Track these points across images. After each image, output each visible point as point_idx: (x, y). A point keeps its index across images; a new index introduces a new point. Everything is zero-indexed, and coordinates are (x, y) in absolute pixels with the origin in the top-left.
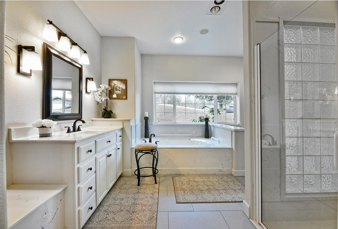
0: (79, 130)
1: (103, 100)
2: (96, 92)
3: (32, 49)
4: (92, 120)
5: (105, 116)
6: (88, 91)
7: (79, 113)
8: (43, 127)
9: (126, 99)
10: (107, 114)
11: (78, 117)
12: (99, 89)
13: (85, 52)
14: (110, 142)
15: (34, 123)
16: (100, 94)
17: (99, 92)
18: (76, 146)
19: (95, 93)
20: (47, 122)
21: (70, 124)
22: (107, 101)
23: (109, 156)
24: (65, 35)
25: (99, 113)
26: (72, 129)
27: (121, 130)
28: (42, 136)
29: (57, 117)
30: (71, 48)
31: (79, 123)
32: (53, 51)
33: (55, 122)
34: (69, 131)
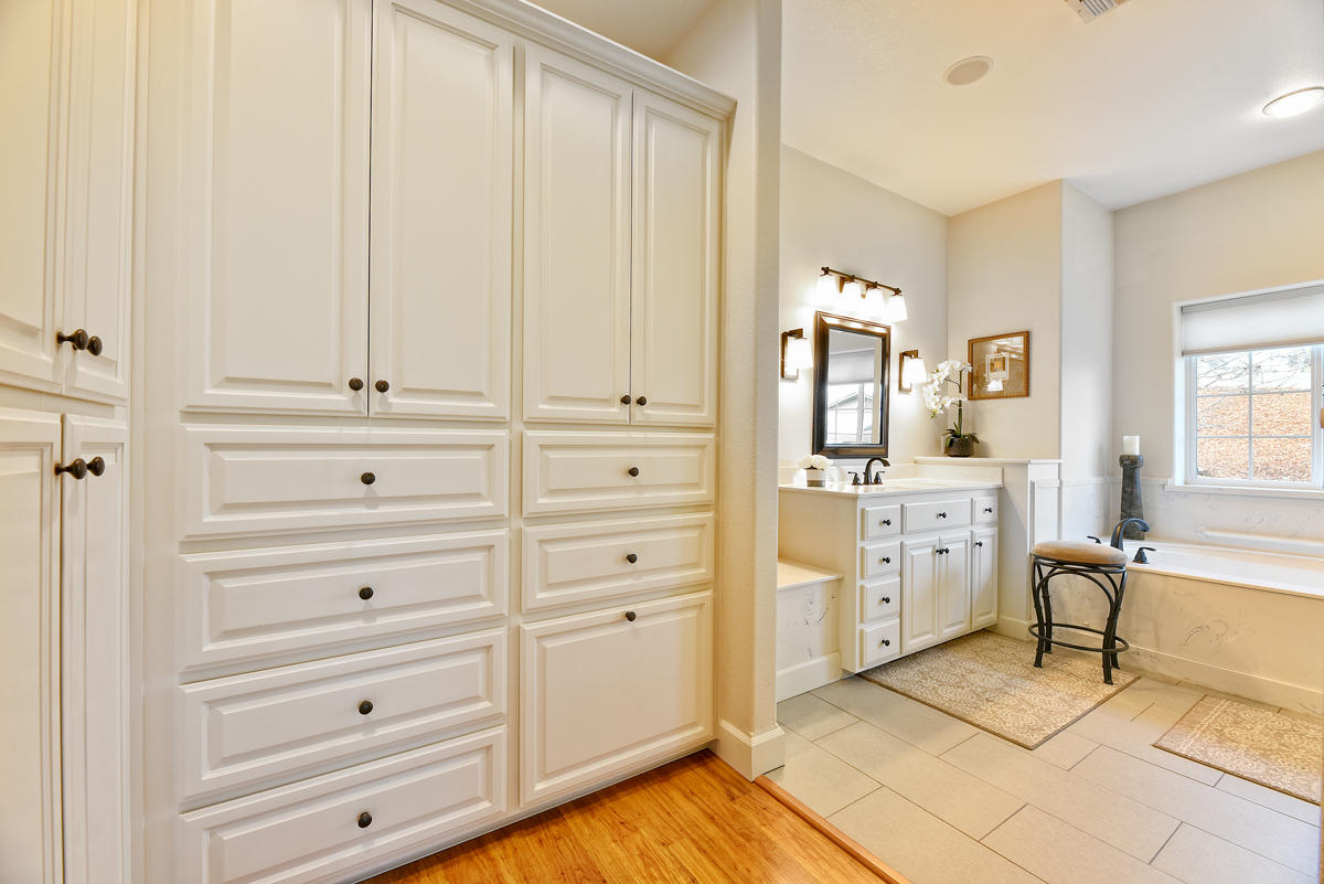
0: (877, 481)
1: (947, 405)
2: (926, 384)
3: (798, 334)
4: (916, 462)
5: (954, 450)
6: (905, 385)
7: (881, 443)
8: (812, 468)
9: (1027, 395)
10: (961, 445)
11: (877, 453)
12: (935, 376)
13: (897, 292)
14: (944, 516)
15: (800, 460)
16: (938, 390)
17: (937, 383)
18: (860, 505)
19: (924, 388)
20: (819, 459)
21: (859, 466)
22: (960, 405)
23: (941, 552)
24: (852, 279)
25: (938, 442)
26: (862, 481)
27: (995, 491)
28: (812, 483)
29: (837, 453)
30: (863, 296)
31: (877, 467)
32: (829, 321)
33: (831, 461)
34: (856, 482)
